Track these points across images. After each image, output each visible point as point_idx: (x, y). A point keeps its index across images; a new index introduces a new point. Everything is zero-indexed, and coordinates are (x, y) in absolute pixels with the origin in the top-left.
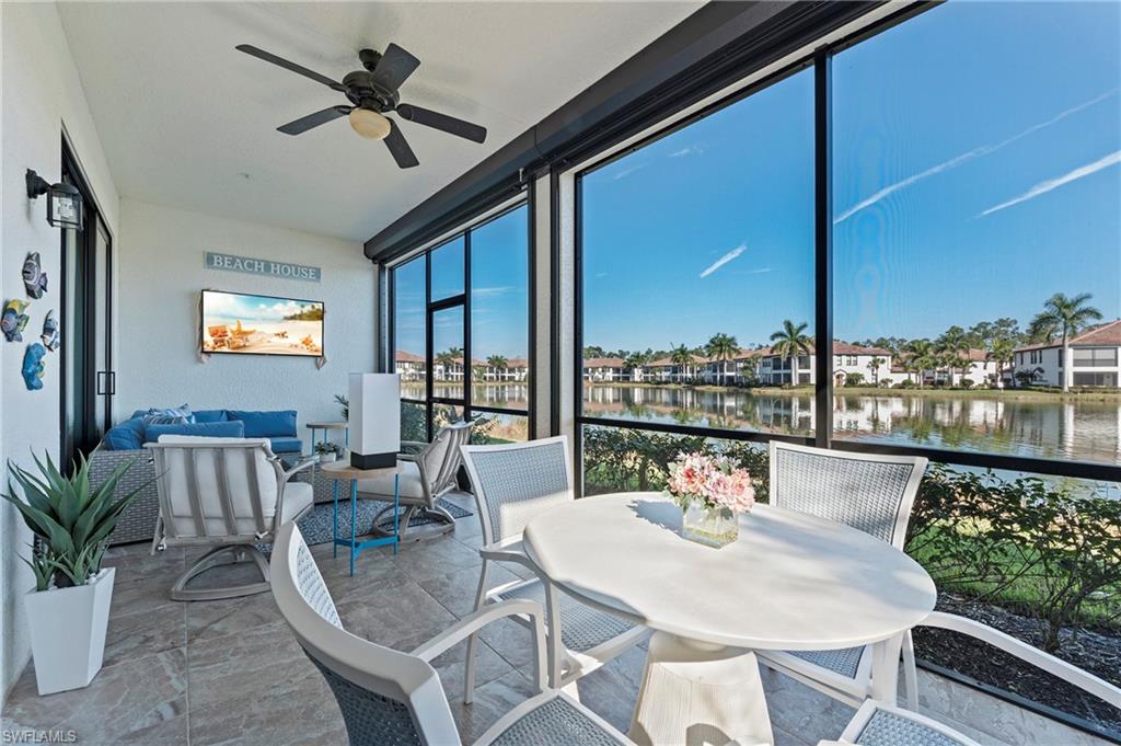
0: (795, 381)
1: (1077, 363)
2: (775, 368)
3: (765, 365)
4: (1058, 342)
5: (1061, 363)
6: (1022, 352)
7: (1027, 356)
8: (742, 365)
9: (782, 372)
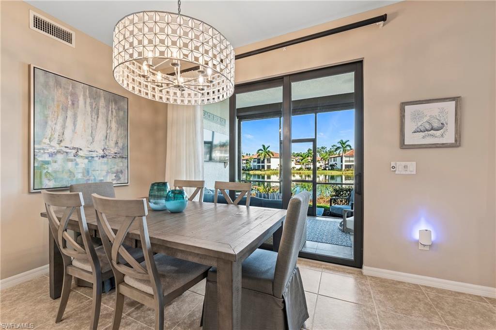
0: (266, 168)
1: (346, 161)
2: (258, 163)
3: (254, 162)
4: (341, 155)
5: (342, 162)
6: (331, 158)
7: (332, 159)
8: (245, 162)
9: (261, 164)
